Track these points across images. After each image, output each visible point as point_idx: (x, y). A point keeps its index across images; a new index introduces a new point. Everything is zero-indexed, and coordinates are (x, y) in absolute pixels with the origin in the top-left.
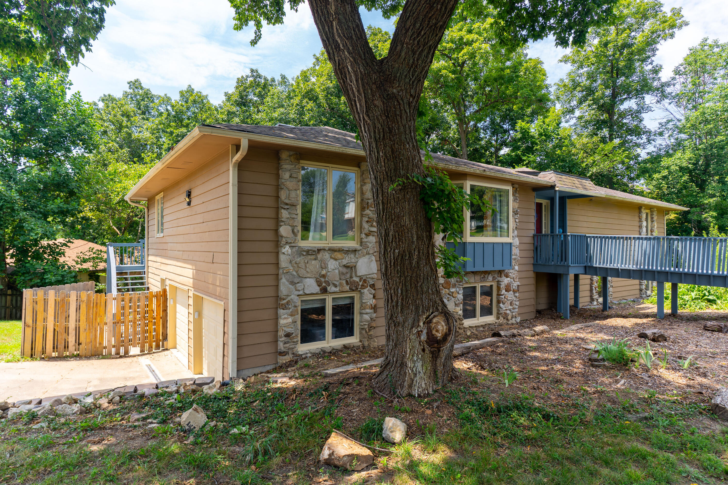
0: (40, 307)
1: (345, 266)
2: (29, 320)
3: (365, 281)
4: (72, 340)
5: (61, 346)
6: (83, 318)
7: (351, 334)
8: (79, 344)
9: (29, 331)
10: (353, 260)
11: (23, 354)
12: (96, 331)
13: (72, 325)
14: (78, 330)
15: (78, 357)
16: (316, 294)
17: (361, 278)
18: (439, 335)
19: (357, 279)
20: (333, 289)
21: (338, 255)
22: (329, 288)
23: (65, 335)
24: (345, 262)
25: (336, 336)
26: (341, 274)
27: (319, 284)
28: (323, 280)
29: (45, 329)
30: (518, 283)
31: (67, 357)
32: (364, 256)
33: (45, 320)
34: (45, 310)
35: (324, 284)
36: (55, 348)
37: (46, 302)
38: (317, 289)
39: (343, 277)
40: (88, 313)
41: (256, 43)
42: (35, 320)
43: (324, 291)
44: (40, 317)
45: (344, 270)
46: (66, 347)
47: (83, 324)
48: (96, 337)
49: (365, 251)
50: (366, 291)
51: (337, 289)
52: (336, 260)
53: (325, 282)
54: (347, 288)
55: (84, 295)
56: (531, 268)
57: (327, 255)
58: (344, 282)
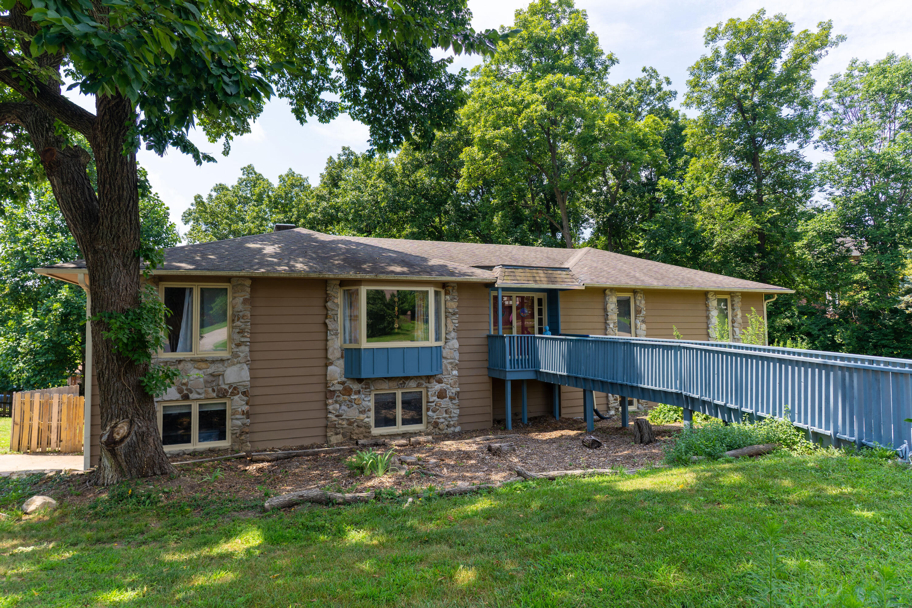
0: (27, 407)
1: (212, 375)
2: (18, 420)
3: (235, 388)
4: (54, 437)
5: (44, 443)
6: (64, 418)
7: (222, 436)
8: (61, 441)
9: (17, 428)
10: (221, 369)
11: (11, 448)
12: (75, 430)
13: (54, 424)
14: (59, 428)
15: (59, 453)
16: (177, 400)
17: (230, 386)
18: (118, 437)
19: (227, 387)
20: (196, 396)
21: (203, 365)
22: (191, 396)
23: (47, 433)
24: (210, 371)
25: (202, 439)
26: (206, 382)
27: (180, 391)
28: (184, 388)
29: (31, 427)
30: (458, 389)
31: (48, 452)
32: (234, 365)
33: (31, 419)
34: (31, 410)
35: (185, 392)
36: (39, 444)
37: (32, 404)
38: (178, 396)
39: (209, 385)
40: (68, 415)
41: (228, 153)
42: (22, 419)
43: (186, 397)
44: (27, 417)
45: (211, 378)
46: (49, 443)
47: (64, 424)
48: (75, 436)
49: (235, 360)
50: (236, 398)
51: (202, 396)
52: (200, 369)
53: (187, 390)
54: (214, 395)
55: (65, 397)
56: (485, 372)
57: (189, 365)
58: (210, 389)
